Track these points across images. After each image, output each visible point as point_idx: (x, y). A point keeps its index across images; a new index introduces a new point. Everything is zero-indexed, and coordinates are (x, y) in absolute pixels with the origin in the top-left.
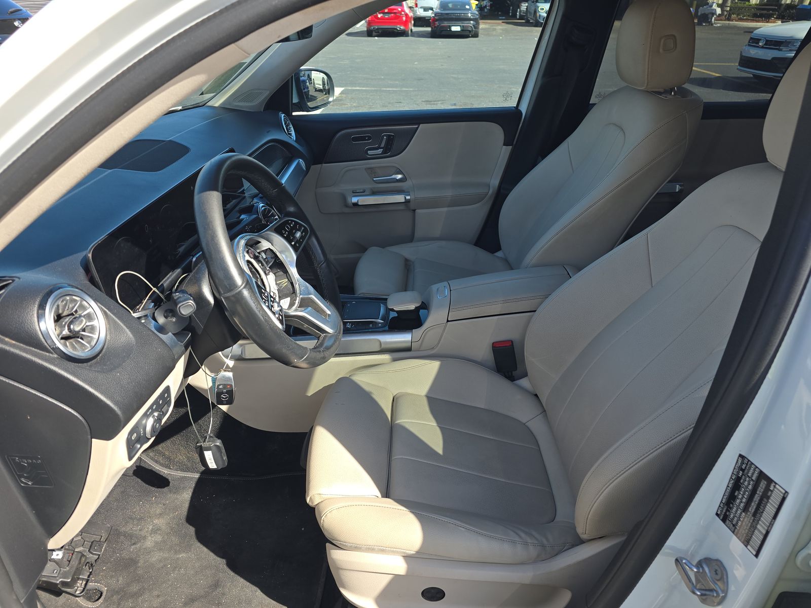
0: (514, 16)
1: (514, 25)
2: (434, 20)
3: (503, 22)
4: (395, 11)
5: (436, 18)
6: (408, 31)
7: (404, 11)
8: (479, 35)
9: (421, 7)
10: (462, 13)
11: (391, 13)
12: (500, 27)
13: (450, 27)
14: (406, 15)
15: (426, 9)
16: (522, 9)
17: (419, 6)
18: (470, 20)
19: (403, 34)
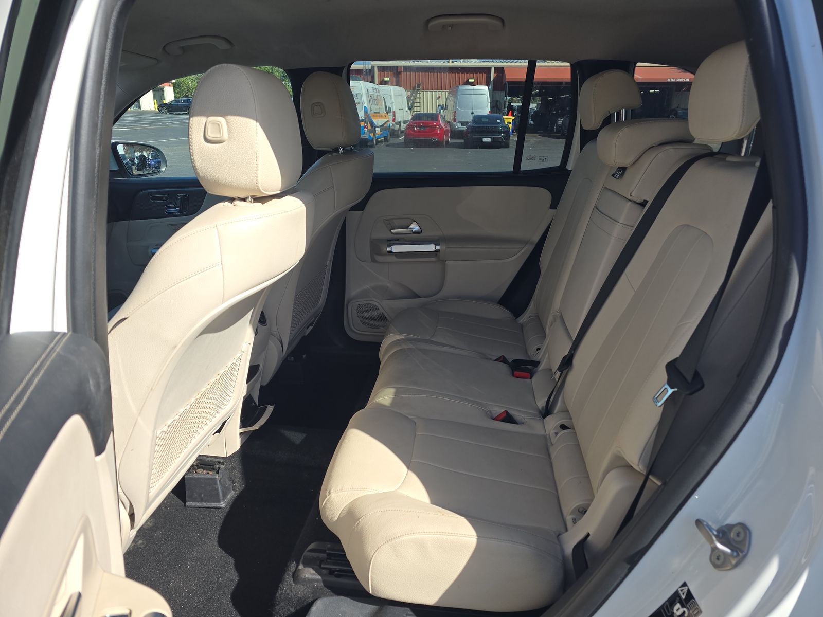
0: (552, 131)
1: (549, 137)
2: (467, 132)
3: (539, 135)
4: (430, 125)
5: (469, 130)
6: (443, 142)
7: (440, 125)
8: (510, 145)
9: (459, 122)
10: (493, 127)
11: (427, 127)
12: (535, 139)
13: (481, 139)
14: (441, 128)
15: (463, 123)
16: (559, 124)
17: (457, 121)
18: (500, 132)
19: (438, 144)
